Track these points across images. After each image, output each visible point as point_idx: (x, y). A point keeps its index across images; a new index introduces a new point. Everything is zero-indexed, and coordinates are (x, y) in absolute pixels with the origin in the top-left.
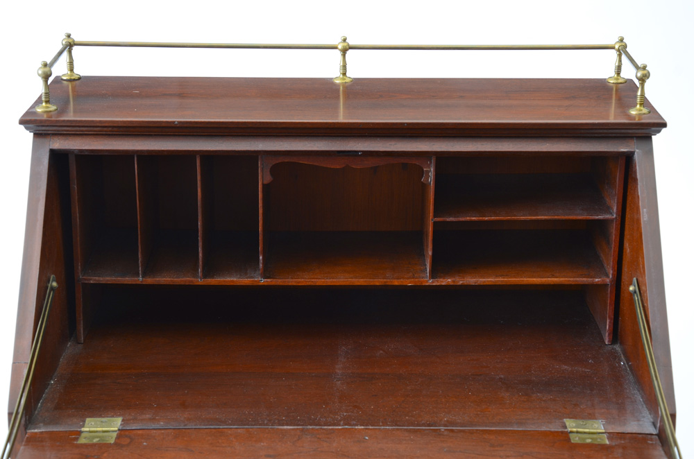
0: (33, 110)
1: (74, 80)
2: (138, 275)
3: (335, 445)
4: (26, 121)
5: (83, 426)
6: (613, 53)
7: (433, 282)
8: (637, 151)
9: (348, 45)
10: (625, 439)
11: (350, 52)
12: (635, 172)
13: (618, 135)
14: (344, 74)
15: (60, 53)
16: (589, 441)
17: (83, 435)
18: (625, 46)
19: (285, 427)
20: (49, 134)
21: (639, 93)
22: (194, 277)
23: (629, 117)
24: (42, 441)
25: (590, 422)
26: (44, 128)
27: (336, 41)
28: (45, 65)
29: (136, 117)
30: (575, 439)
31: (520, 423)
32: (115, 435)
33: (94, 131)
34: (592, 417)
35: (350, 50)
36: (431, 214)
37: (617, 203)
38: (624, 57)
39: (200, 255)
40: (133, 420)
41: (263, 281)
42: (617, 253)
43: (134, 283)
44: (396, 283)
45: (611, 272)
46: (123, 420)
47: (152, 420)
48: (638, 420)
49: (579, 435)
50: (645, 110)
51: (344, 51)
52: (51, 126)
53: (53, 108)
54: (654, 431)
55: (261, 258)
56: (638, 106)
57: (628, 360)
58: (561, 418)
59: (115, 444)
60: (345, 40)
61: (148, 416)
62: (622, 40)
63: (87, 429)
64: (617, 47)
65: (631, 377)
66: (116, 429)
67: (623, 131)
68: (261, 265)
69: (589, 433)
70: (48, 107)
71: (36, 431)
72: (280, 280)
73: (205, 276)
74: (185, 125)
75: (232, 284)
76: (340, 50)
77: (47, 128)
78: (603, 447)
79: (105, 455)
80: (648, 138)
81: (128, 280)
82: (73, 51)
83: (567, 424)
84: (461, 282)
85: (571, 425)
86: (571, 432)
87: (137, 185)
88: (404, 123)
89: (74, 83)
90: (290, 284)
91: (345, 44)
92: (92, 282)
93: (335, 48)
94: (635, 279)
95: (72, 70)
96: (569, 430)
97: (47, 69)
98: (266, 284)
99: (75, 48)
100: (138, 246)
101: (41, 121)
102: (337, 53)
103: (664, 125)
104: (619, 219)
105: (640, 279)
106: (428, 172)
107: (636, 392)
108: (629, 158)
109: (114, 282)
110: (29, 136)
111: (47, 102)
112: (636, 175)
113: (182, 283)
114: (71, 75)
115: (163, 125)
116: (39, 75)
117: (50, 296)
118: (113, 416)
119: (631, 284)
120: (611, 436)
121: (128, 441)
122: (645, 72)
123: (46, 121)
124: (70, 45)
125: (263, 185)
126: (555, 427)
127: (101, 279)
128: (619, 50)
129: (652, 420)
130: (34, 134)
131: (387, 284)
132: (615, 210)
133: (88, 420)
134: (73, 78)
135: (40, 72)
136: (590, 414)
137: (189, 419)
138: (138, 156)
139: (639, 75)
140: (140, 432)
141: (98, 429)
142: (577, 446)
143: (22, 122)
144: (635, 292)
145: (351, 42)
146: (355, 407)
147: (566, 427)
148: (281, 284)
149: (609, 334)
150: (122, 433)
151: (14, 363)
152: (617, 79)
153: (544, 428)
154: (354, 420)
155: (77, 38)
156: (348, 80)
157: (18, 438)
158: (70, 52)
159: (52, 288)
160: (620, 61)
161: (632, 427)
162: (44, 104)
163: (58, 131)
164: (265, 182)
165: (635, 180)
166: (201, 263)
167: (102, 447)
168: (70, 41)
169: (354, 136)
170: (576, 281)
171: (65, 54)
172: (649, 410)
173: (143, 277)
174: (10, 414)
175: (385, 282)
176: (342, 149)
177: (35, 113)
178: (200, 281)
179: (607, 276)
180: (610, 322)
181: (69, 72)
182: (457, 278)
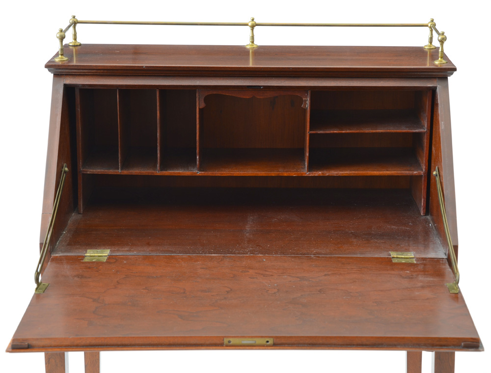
0: (53, 60)
1: (77, 46)
2: (118, 169)
3: (244, 263)
4: (50, 66)
5: (86, 253)
6: (427, 29)
7: (309, 174)
8: (438, 86)
9: (255, 23)
10: (426, 261)
11: (256, 28)
12: (437, 100)
13: (427, 76)
14: (253, 42)
15: (69, 27)
16: (403, 262)
17: (86, 258)
18: (435, 25)
19: (213, 255)
20: (63, 75)
21: (440, 50)
22: (154, 170)
23: (434, 65)
24: (61, 260)
25: (406, 253)
26: (60, 71)
27: (247, 20)
28: (61, 31)
29: (119, 64)
30: (394, 261)
31: (361, 253)
32: (106, 258)
33: (92, 73)
34: (407, 250)
35: (257, 26)
36: (308, 129)
37: (427, 122)
38: (434, 32)
39: (159, 155)
40: (117, 250)
41: (199, 173)
42: (428, 155)
43: (115, 174)
44: (286, 174)
45: (424, 167)
46: (110, 251)
47: (129, 251)
48: (436, 252)
49: (398, 259)
50: (444, 61)
51: (253, 27)
52: (65, 69)
53: (65, 59)
54: (445, 257)
55: (198, 157)
56: (440, 59)
57: (434, 223)
58: (388, 251)
59: (107, 262)
60: (253, 20)
61: (126, 249)
62: (432, 21)
63: (89, 255)
64: (429, 25)
65: (435, 232)
66: (107, 255)
67: (430, 73)
68: (198, 162)
69: (404, 258)
70: (62, 58)
71: (57, 255)
72: (210, 172)
73: (161, 169)
74: (150, 69)
75: (179, 175)
76: (250, 26)
77: (62, 71)
78: (412, 265)
79: (101, 267)
80: (445, 78)
81: (111, 171)
82: (76, 27)
83: (391, 254)
84: (328, 174)
85: (393, 254)
86: (393, 258)
87: (118, 108)
88: (290, 68)
89: (77, 48)
90: (217, 175)
91: (253, 22)
92: (88, 173)
93: (247, 25)
94: (437, 167)
95: (75, 39)
96: (392, 256)
97: (63, 33)
98: (201, 175)
99: (78, 25)
100: (118, 150)
101: (59, 66)
102: (248, 28)
103: (455, 69)
104: (429, 132)
105: (439, 167)
106: (306, 101)
107: (437, 239)
108: (433, 91)
109: (103, 173)
110: (51, 76)
111: (62, 55)
112: (438, 101)
113: (147, 174)
114: (75, 43)
115: (136, 68)
116: (57, 38)
117: (63, 177)
118: (104, 249)
119: (435, 170)
120: (418, 259)
121: (115, 260)
122: (443, 37)
123: (62, 65)
124: (75, 23)
125: (200, 109)
126: (383, 255)
127: (95, 171)
128: (430, 27)
129: (445, 252)
130: (54, 74)
131: (280, 175)
132: (426, 127)
133: (88, 251)
134: (76, 44)
135: (58, 35)
136: (406, 249)
137: (152, 251)
138: (119, 90)
139: (440, 38)
140: (122, 257)
141: (96, 255)
142: (395, 264)
143: (47, 66)
144: (437, 175)
145: (257, 21)
146: (257, 245)
147: (390, 255)
148: (211, 175)
149: (423, 209)
150: (110, 257)
151: (43, 214)
152: (430, 46)
153: (376, 256)
154: (257, 252)
155: (79, 19)
156: (255, 46)
157: (46, 260)
158: (75, 27)
159: (65, 172)
160: (432, 34)
161: (432, 255)
162: (60, 56)
163: (69, 72)
164: (201, 107)
165: (437, 104)
166: (159, 161)
167: (99, 263)
168: (75, 20)
169: (257, 77)
170: (402, 173)
171: (71, 28)
172: (443, 246)
173: (121, 170)
174: (41, 244)
175: (278, 174)
176: (250, 85)
177: (54, 62)
178: (158, 172)
179: (422, 170)
180: (424, 201)
181: (74, 41)
182: (325, 172)
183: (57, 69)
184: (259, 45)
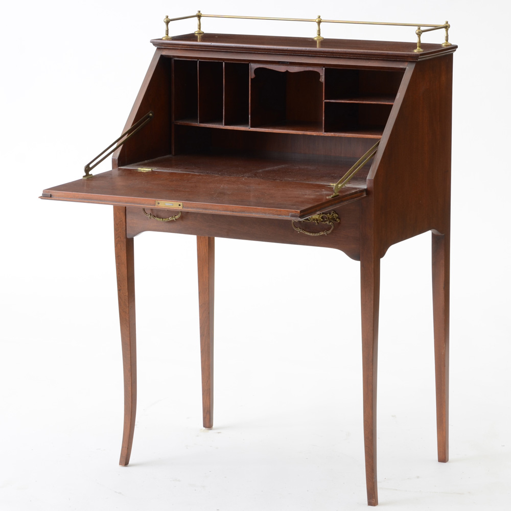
7: (325, 134)
8: (407, 68)
9: (321, 20)
13: (401, 60)
14: (319, 35)
20: (162, 48)
27: (315, 18)
35: (322, 23)
36: (324, 99)
41: (250, 129)
44: (309, 133)
51: (319, 23)
56: (418, 48)
60: (319, 17)
66: (151, 170)
68: (249, 120)
70: (167, 37)
73: (226, 124)
75: (237, 129)
76: (317, 22)
81: (193, 124)
82: (201, 20)
84: (338, 135)
90: (262, 131)
92: (178, 124)
93: (315, 21)
95: (199, 28)
98: (252, 130)
106: (322, 76)
109: (188, 125)
110: (155, 48)
111: (167, 35)
113: (216, 127)
114: (199, 31)
124: (200, 16)
125: (251, 79)
127: (182, 122)
130: (158, 47)
134: (201, 33)
141: (144, 169)
143: (152, 42)
145: (323, 18)
156: (321, 38)
159: (149, 116)
164: (252, 77)
166: (224, 118)
168: (200, 14)
173: (199, 123)
176: (280, 60)
178: (223, 126)
182: (336, 134)
183: (160, 45)
184: (325, 37)
